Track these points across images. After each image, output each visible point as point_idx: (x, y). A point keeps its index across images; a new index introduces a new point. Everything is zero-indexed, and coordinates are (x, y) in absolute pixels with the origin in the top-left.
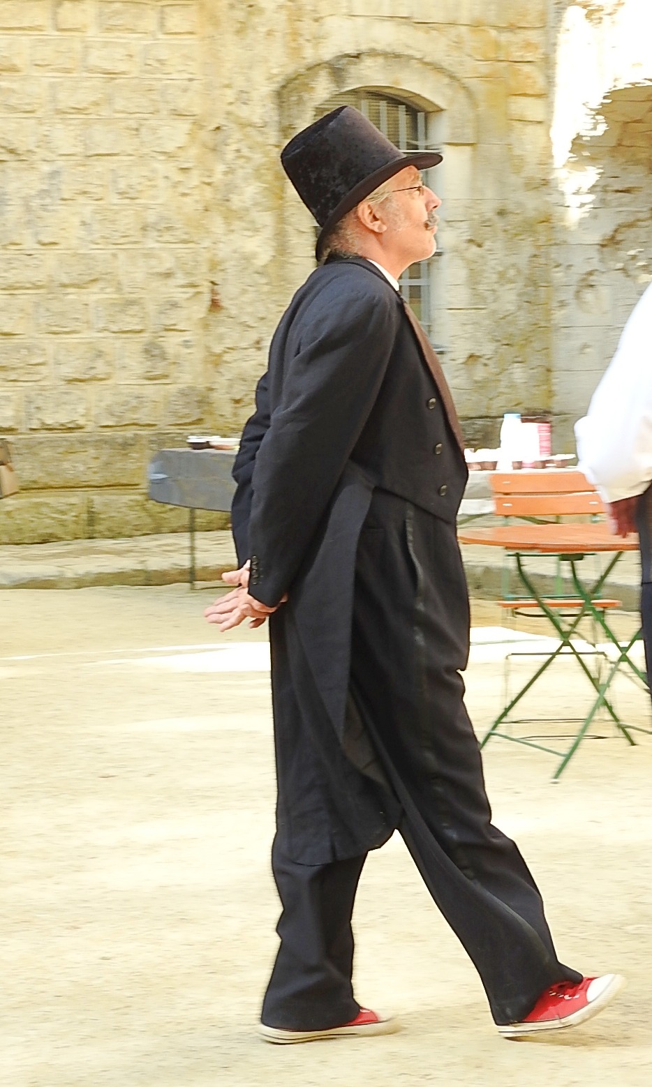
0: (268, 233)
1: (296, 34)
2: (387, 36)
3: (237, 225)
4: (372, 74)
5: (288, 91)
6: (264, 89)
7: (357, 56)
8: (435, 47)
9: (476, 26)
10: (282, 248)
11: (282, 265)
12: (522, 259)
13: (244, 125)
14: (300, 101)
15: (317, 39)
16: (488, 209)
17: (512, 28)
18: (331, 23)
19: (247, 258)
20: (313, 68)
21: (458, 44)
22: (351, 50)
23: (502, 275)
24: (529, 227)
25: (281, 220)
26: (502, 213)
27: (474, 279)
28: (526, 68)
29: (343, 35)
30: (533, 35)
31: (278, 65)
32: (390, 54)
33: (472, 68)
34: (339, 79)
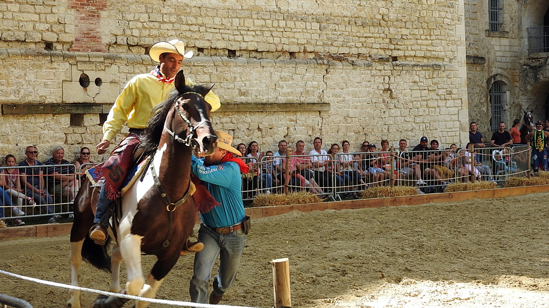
0: (486, 107)
1: (489, 71)
2: (500, 71)
3: (482, 106)
4: (498, 78)
5: (489, 81)
6: (485, 81)
7: (496, 75)
8: (505, 73)
9: (510, 69)
10: (488, 110)
11: (488, 113)
12: (516, 111)
13: (483, 87)
14: (490, 83)
15: (491, 72)
16: (512, 102)
17: (514, 70)
18: (493, 69)
19: (484, 111)
20: (491, 77)
21: (508, 72)
22: (495, 74)
23: (514, 114)
24: (516, 106)
25: (488, 105)
26: (513, 103)
27: (510, 114)
28: (516, 77)
29: (494, 71)
30: (517, 71)
31: (487, 76)
32: (500, 75)
33: (510, 77)
34: (495, 79)
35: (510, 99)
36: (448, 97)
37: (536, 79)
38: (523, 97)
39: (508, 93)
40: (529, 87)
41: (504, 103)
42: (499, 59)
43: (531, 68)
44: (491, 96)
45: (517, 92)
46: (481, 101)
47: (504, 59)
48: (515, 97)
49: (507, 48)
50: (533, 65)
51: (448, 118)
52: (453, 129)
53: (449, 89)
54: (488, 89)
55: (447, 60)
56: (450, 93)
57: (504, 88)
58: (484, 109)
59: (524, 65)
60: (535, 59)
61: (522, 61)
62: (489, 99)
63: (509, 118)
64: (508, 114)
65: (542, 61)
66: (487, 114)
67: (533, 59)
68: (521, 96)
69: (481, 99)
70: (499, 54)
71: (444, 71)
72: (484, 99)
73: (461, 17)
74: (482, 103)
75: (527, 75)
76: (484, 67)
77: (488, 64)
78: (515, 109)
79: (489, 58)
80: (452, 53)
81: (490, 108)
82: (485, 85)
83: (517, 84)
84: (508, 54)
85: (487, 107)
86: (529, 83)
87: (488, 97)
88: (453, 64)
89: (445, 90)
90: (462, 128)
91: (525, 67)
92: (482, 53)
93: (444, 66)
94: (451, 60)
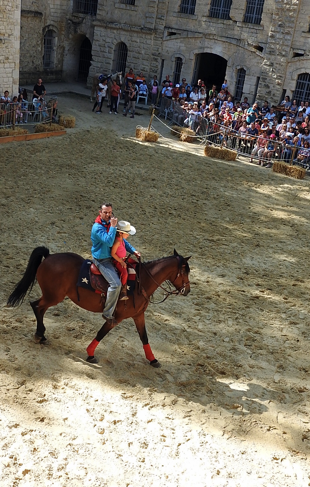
2: (52, 23)
4: (51, 28)
5: (44, 30)
6: (42, 29)
7: (50, 25)
8: (56, 24)
9: (59, 22)
12: (61, 51)
15: (46, 23)
16: (58, 45)
17: (62, 22)
20: (46, 26)
21: (58, 24)
24: (61, 47)
25: (42, 46)
28: (63, 27)
29: (49, 22)
30: (64, 23)
31: (43, 26)
32: (52, 25)
33: (59, 27)
34: (48, 28)
35: (58, 42)
36: (6, 61)
37: (76, 32)
38: (66, 42)
39: (56, 38)
40: (70, 36)
41: (54, 45)
42: (52, 14)
43: (73, 23)
44: (44, 39)
45: (62, 38)
46: (38, 43)
47: (56, 15)
48: (61, 41)
49: (59, 7)
50: (74, 21)
51: (5, 75)
52: (8, 83)
53: (7, 56)
54: (43, 34)
55: (7, 35)
56: (8, 58)
57: (54, 35)
58: (40, 49)
59: (69, 20)
60: (76, 17)
61: (68, 17)
62: (43, 42)
63: (55, 56)
64: (56, 53)
65: (81, 19)
66: (41, 52)
67: (75, 16)
68: (65, 41)
69: (38, 41)
70: (52, 10)
71: (4, 44)
72: (40, 42)
73: (18, 5)
74: (38, 45)
75: (70, 27)
76: (42, 19)
77: (45, 17)
78: (60, 50)
79: (45, 13)
80: (10, 31)
81: (43, 48)
82: (41, 32)
83: (63, 33)
84: (59, 11)
85: (42, 48)
86: (70, 33)
87: (42, 40)
88: (10, 39)
89: (4, 57)
90: (14, 82)
91: (69, 21)
92: (41, 9)
93: (4, 39)
94: (9, 35)
